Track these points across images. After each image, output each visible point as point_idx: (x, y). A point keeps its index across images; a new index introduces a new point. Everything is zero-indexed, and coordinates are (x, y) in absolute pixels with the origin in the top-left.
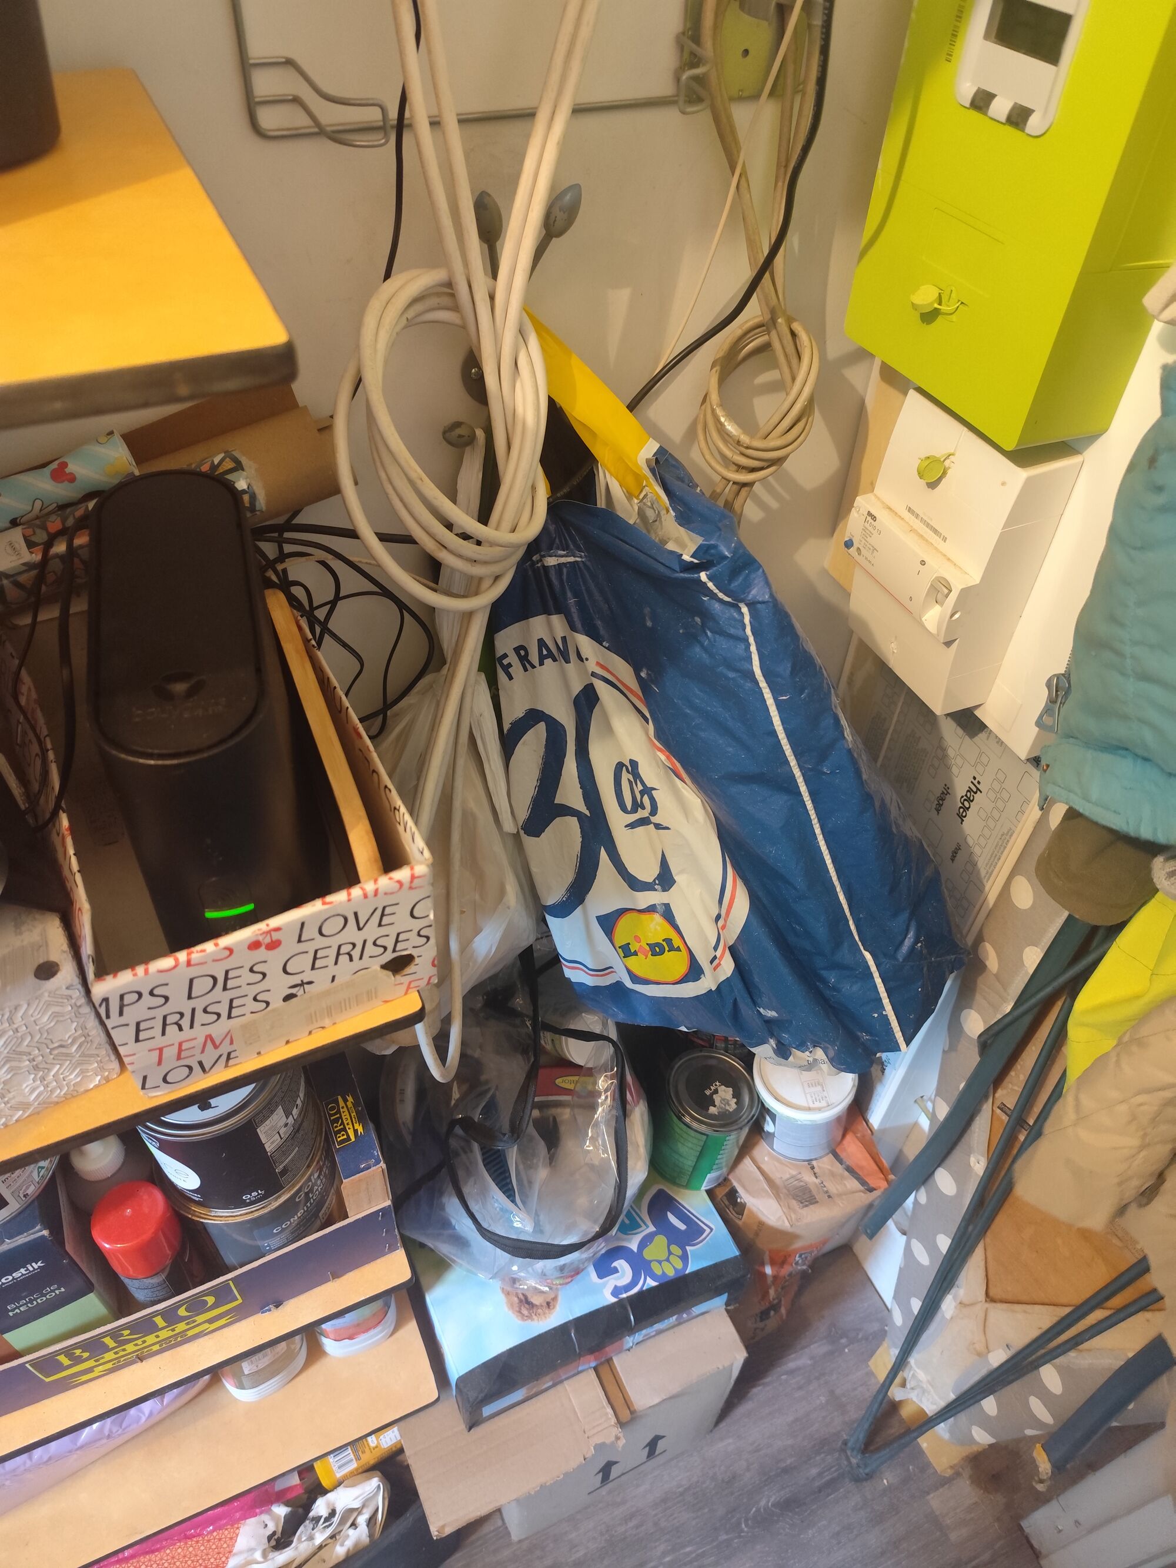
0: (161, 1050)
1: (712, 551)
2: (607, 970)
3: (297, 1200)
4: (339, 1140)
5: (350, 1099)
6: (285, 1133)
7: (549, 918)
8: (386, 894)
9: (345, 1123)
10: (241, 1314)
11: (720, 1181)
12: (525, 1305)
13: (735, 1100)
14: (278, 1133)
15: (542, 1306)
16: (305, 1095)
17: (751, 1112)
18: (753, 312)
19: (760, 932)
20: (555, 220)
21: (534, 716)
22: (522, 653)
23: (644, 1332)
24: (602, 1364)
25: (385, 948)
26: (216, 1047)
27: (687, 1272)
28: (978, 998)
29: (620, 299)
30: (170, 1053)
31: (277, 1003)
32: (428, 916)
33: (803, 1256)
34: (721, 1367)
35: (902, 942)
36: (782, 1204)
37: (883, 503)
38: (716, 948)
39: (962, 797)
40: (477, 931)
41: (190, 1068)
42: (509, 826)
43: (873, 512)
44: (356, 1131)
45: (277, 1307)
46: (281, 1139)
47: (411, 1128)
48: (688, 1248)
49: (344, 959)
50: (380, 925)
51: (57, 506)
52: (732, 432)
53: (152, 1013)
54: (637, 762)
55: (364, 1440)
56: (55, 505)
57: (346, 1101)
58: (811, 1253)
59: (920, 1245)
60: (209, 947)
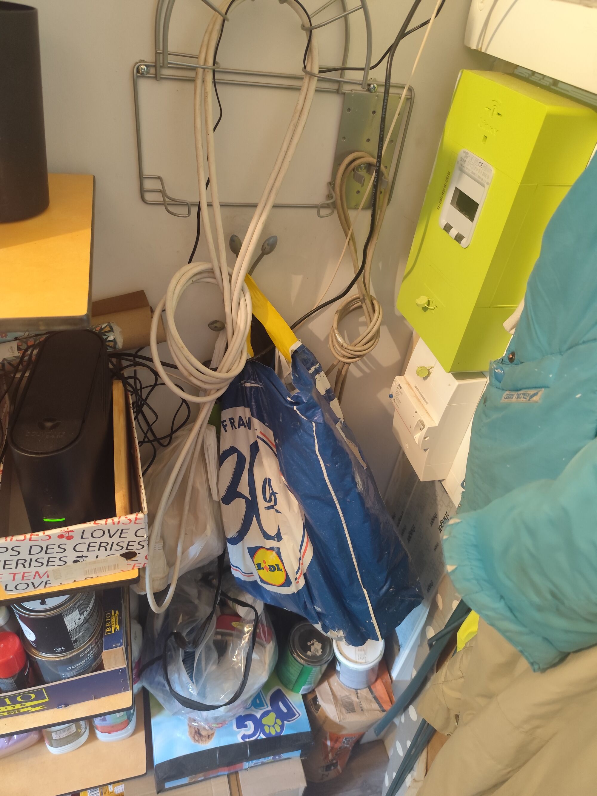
0: (15, 574)
1: (299, 399)
2: (250, 574)
3: (81, 656)
4: (107, 631)
5: (117, 612)
6: (78, 622)
7: (228, 544)
8: (123, 524)
9: (112, 623)
10: (48, 706)
11: (310, 691)
12: (197, 734)
13: (321, 650)
14: (75, 622)
15: (205, 736)
16: (93, 606)
17: (328, 657)
18: (354, 292)
19: (317, 569)
20: (265, 248)
21: (233, 450)
22: (232, 421)
23: (255, 761)
24: (232, 773)
25: (122, 548)
26: (40, 578)
27: (282, 735)
28: (434, 621)
29: (297, 280)
30: (19, 577)
31: (70, 562)
32: (144, 536)
33: (347, 739)
34: (291, 789)
35: (382, 587)
36: (337, 709)
37: (407, 381)
38: (297, 573)
39: (441, 520)
40: (192, 544)
41: (28, 585)
42: (215, 498)
43: (401, 385)
44: (115, 628)
45: (65, 707)
46: (76, 625)
47: (159, 632)
48: (285, 722)
49: (102, 549)
50: (120, 537)
51: (35, 335)
52: (340, 341)
53: (12, 558)
54: (271, 480)
55: (107, 786)
56: (34, 334)
57: (115, 613)
58: (352, 738)
59: (400, 744)
60: (40, 534)
